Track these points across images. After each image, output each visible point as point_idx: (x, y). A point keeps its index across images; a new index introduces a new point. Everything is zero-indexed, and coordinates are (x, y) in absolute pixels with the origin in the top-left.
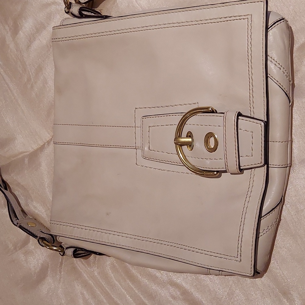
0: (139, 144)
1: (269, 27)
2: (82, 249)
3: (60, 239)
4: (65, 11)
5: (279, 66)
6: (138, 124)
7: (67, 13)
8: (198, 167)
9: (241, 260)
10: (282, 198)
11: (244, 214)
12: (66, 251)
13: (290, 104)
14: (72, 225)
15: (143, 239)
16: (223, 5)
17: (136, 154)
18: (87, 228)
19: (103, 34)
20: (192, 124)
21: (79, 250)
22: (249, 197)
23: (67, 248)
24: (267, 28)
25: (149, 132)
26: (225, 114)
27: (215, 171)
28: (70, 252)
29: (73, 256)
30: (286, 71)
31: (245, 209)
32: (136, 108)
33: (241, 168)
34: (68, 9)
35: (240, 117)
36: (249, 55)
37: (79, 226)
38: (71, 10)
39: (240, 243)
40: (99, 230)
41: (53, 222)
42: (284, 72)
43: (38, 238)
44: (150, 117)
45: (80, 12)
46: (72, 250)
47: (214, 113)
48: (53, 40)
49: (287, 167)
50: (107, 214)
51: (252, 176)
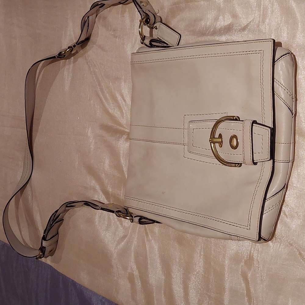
0: (186, 142)
1: (275, 61)
2: (145, 218)
3: (131, 210)
4: (141, 42)
5: (284, 88)
6: (186, 127)
7: (142, 43)
8: (226, 160)
9: (250, 229)
10: (285, 185)
11: (254, 195)
12: (134, 219)
13: (293, 116)
14: (137, 200)
15: (187, 212)
16: (245, 42)
17: (184, 149)
18: (148, 202)
19: (164, 60)
20: (222, 128)
21: (143, 219)
22: (259, 183)
23: (135, 217)
24: (274, 62)
25: (193, 133)
26: (244, 121)
27: (236, 164)
28: (136, 219)
29: (138, 222)
30: (289, 91)
31: (255, 192)
32: (185, 115)
33: (255, 161)
34: (143, 40)
35: (254, 124)
36: (262, 79)
37: (143, 201)
38: (145, 41)
39: (250, 216)
40: (157, 204)
41: (126, 197)
42: (287, 92)
43: (115, 212)
44: (194, 122)
45: (150, 44)
46: (139, 218)
47: (238, 121)
48: (132, 63)
49: (289, 162)
50: (163, 193)
51: (263, 168)
